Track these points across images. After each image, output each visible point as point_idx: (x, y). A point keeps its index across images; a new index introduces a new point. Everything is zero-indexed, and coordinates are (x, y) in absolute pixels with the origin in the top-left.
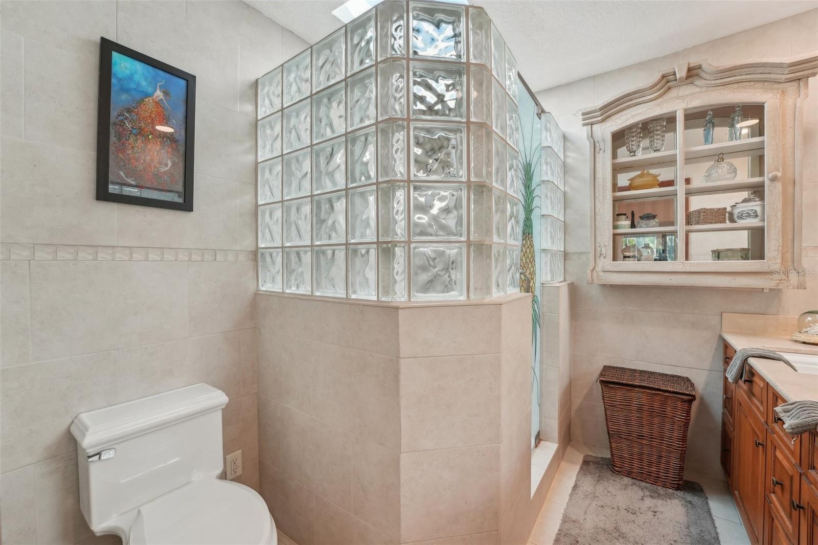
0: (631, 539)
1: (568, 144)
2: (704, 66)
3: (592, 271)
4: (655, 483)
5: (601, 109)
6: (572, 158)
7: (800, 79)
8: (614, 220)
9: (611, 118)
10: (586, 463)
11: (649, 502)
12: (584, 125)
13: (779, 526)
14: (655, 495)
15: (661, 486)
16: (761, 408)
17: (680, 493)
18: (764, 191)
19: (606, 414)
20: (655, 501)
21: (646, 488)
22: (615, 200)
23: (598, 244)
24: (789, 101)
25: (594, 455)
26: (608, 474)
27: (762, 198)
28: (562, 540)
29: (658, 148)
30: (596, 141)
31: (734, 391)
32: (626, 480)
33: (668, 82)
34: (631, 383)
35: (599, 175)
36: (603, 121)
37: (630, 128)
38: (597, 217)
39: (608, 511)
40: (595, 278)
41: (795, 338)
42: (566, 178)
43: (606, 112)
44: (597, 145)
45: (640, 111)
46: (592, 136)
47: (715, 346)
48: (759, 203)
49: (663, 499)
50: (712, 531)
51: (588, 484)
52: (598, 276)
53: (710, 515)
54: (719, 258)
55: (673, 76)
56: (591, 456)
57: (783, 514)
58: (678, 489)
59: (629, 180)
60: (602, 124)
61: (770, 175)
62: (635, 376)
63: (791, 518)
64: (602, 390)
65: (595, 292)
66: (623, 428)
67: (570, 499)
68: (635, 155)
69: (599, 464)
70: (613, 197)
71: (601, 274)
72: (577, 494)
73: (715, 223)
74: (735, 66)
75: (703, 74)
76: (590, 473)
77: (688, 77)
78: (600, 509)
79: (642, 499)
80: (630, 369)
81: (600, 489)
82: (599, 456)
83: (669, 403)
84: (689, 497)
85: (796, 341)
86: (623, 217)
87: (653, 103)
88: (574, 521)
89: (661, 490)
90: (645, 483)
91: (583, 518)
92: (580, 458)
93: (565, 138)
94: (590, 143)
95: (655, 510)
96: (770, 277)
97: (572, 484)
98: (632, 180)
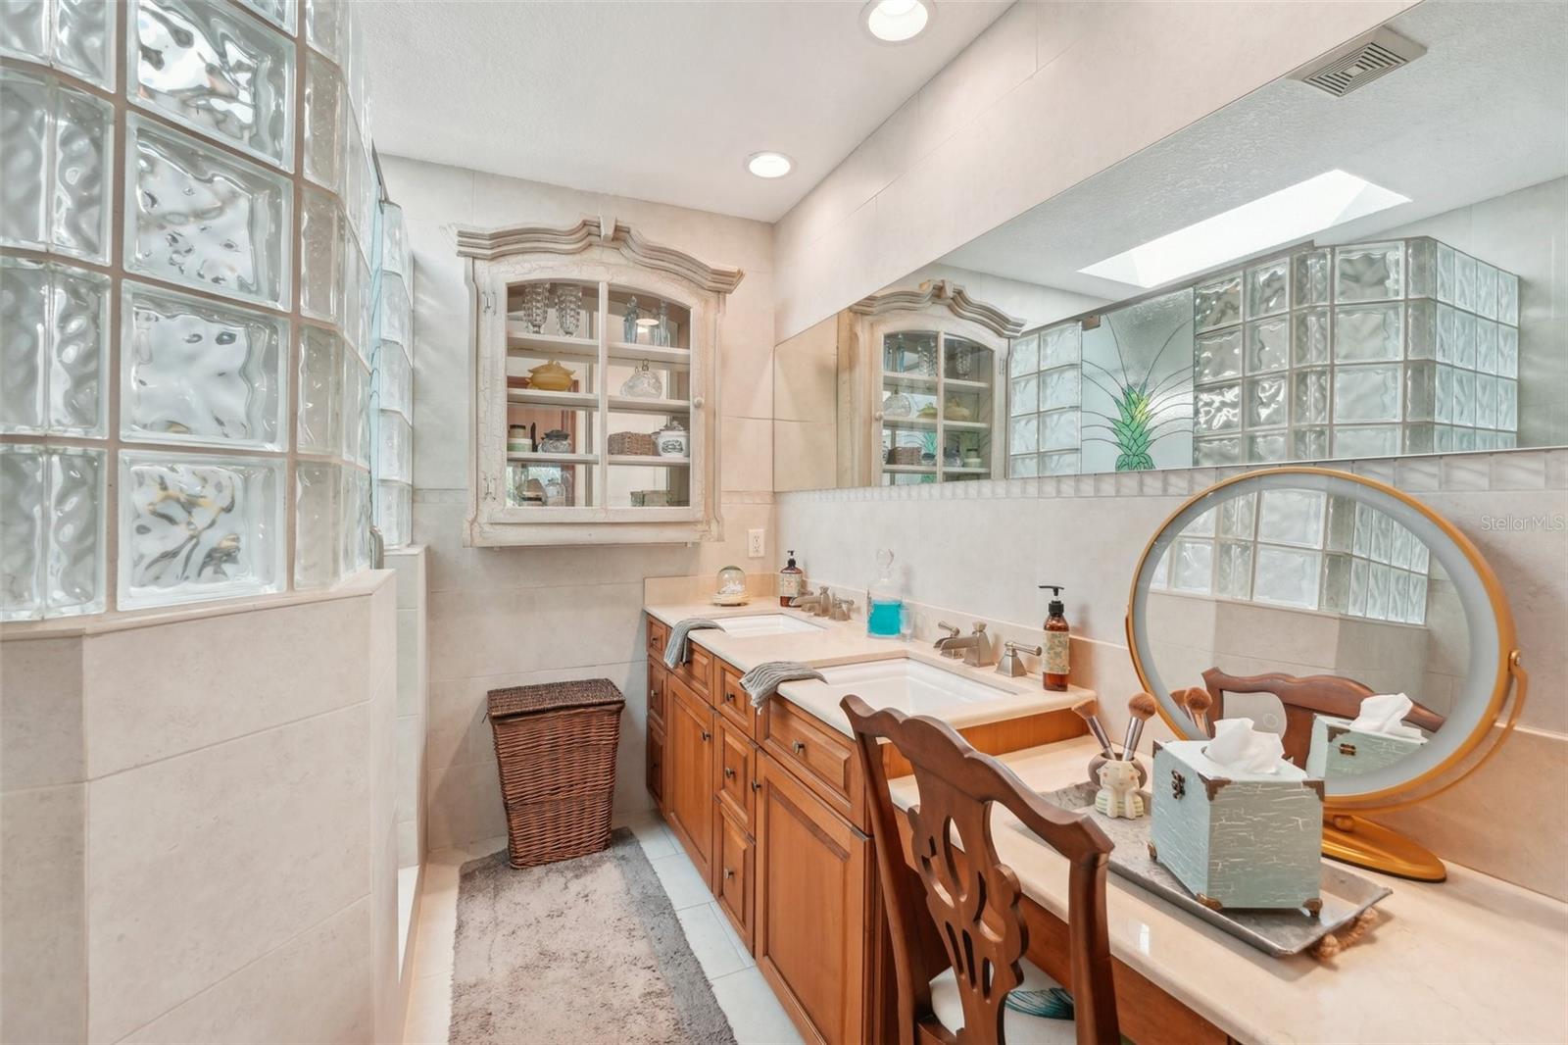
0: (567, 955)
1: (422, 278)
2: (633, 232)
3: (472, 524)
4: (576, 855)
5: (493, 237)
6: (428, 306)
7: (719, 292)
8: (510, 435)
9: (507, 258)
10: (467, 877)
11: (576, 886)
12: (460, 254)
13: (732, 823)
14: (581, 872)
15: (583, 855)
16: (706, 692)
17: (609, 852)
18: (688, 418)
19: (501, 774)
20: (582, 880)
21: (567, 868)
22: (511, 399)
23: (481, 476)
24: (711, 315)
25: (476, 858)
26: (509, 877)
27: (687, 428)
28: (463, 1028)
29: (570, 330)
30: (481, 291)
31: (665, 683)
32: (538, 871)
33: (589, 234)
34: (542, 707)
35: (485, 351)
36: (493, 258)
37: (534, 285)
38: (481, 425)
39: (523, 933)
40: (476, 534)
41: (717, 601)
42: (416, 341)
43: (499, 246)
44: (483, 296)
45: (550, 264)
46: (472, 279)
47: (637, 625)
48: (683, 433)
49: (591, 872)
50: (653, 880)
51: (480, 910)
52: (482, 532)
53: (647, 861)
54: (643, 503)
55: (596, 229)
56: (474, 861)
57: (735, 807)
58: (606, 847)
59: (530, 371)
60: (492, 263)
61: (696, 401)
62: (541, 695)
63: (746, 807)
64: (495, 734)
65: (470, 561)
66: (530, 788)
67: (456, 953)
68: (538, 332)
69: (490, 868)
70: (508, 395)
71: (487, 528)
72: (468, 937)
73: (641, 454)
74: (665, 249)
75: (631, 243)
76: (480, 890)
77: (615, 239)
78: (511, 939)
79: (566, 887)
80: (529, 687)
81: (502, 906)
82: (486, 856)
83: (594, 721)
84: (620, 851)
85: (716, 604)
86: (521, 431)
87: (570, 257)
88: (475, 986)
89: (586, 861)
90: (563, 862)
91: (488, 969)
92: (453, 875)
93: (415, 264)
94: (471, 291)
95: (586, 893)
96: (694, 527)
97: (453, 925)
98: (534, 371)
